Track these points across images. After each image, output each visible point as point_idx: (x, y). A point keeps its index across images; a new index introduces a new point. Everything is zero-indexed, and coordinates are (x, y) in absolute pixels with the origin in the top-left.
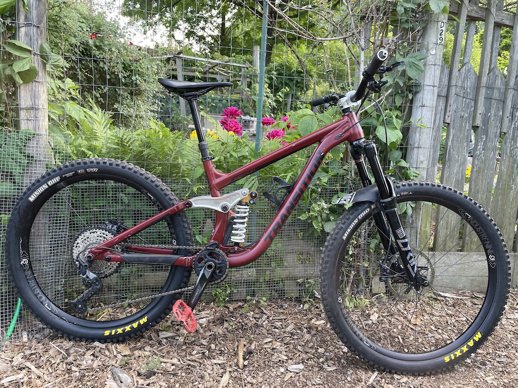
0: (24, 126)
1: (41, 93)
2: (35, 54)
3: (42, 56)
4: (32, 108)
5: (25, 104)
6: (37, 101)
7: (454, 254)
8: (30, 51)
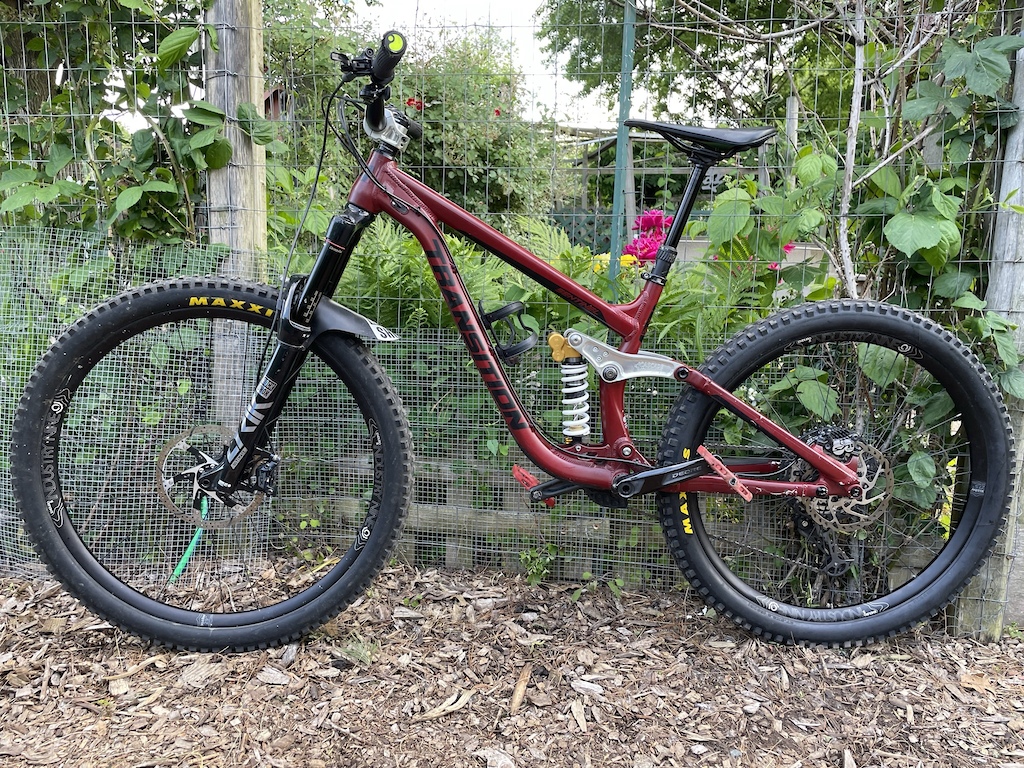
0: (215, 239)
1: (241, 184)
2: (231, 121)
3: (241, 124)
4: (227, 210)
5: (217, 203)
6: (233, 198)
8: (222, 117)
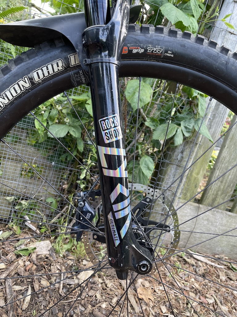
7: (222, 213)
